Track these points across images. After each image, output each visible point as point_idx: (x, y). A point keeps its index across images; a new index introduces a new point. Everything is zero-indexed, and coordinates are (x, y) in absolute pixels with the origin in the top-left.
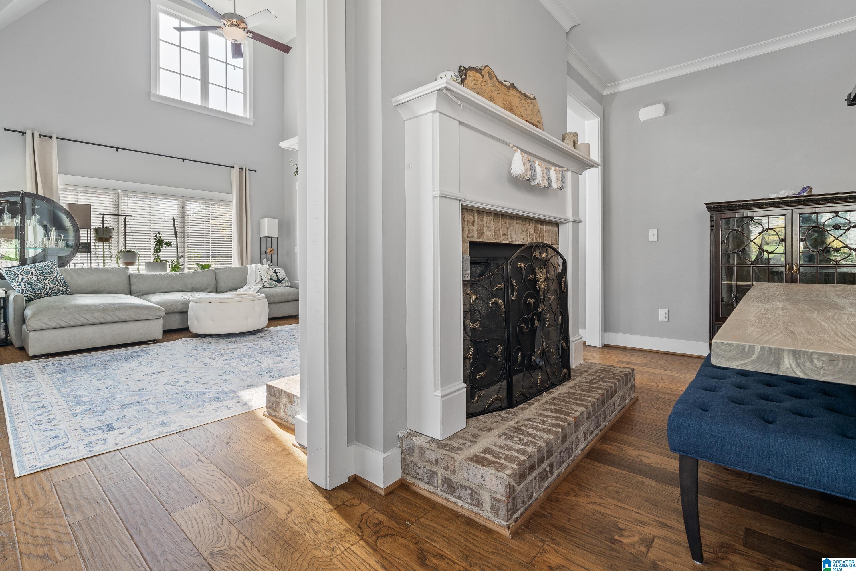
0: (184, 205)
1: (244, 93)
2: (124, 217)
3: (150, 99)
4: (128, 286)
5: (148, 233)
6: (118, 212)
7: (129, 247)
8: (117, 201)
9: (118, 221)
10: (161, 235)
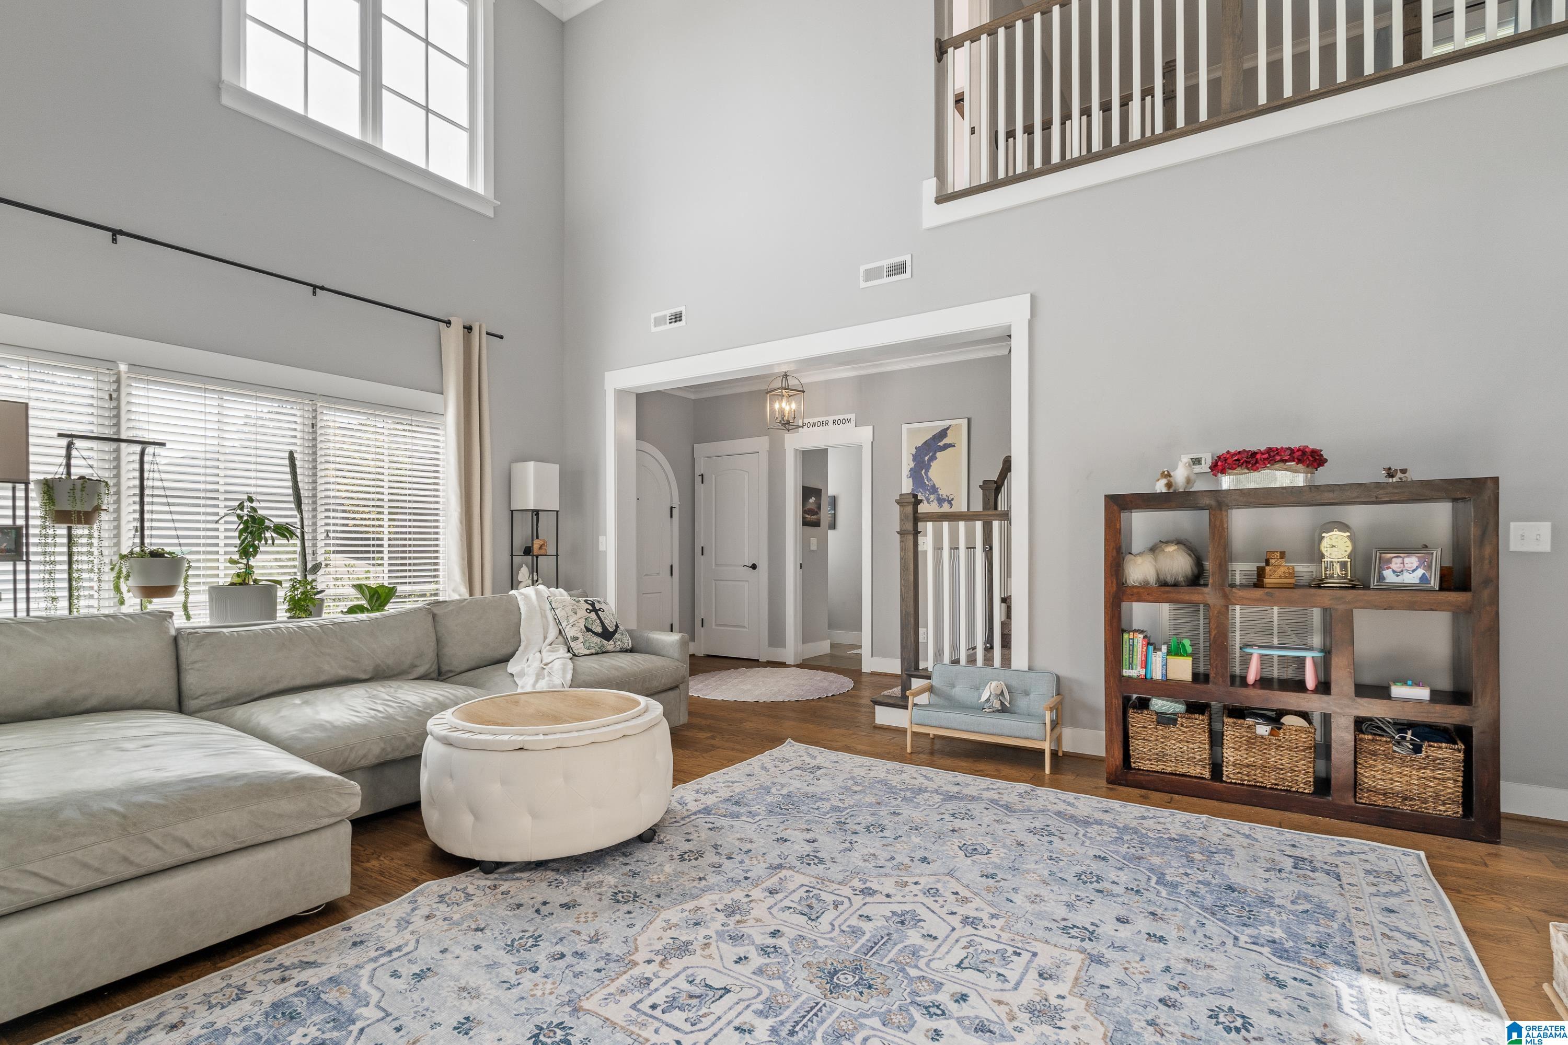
0: (315, 418)
1: (471, 130)
2: (138, 448)
3: (219, 101)
4: (172, 673)
5: (211, 497)
6: (118, 432)
7: (154, 541)
8: (114, 398)
9: (118, 459)
10: (254, 505)
